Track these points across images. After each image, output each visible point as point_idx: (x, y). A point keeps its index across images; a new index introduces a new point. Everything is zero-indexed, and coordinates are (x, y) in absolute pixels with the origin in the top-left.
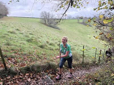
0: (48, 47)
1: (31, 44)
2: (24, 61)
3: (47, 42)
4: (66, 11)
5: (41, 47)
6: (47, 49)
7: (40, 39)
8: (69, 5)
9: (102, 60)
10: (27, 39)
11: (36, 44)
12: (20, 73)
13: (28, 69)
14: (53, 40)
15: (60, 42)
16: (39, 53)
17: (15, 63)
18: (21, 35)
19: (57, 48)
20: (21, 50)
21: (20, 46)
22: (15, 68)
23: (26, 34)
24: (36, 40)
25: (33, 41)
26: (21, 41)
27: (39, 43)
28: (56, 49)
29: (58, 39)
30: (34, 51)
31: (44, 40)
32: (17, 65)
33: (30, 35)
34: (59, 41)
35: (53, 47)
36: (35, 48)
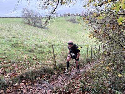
0: (38, 51)
1: (18, 49)
2: (14, 70)
3: (36, 45)
4: (55, 9)
5: (30, 52)
6: (37, 53)
7: (26, 41)
8: (58, 2)
9: (94, 56)
10: (11, 44)
11: (23, 49)
12: (12, 84)
13: (22, 78)
14: (42, 42)
15: (50, 43)
16: (29, 58)
17: (4, 74)
18: (2, 39)
19: (48, 50)
20: (7, 57)
21: (4, 53)
22: (6, 79)
23: (8, 38)
24: (23, 44)
25: (19, 45)
26: (5, 48)
27: (27, 47)
28: (48, 52)
29: (47, 40)
30: (23, 57)
31: (32, 43)
32: (7, 76)
33: (14, 39)
34: (48, 43)
35: (44, 49)
36: (23, 54)
